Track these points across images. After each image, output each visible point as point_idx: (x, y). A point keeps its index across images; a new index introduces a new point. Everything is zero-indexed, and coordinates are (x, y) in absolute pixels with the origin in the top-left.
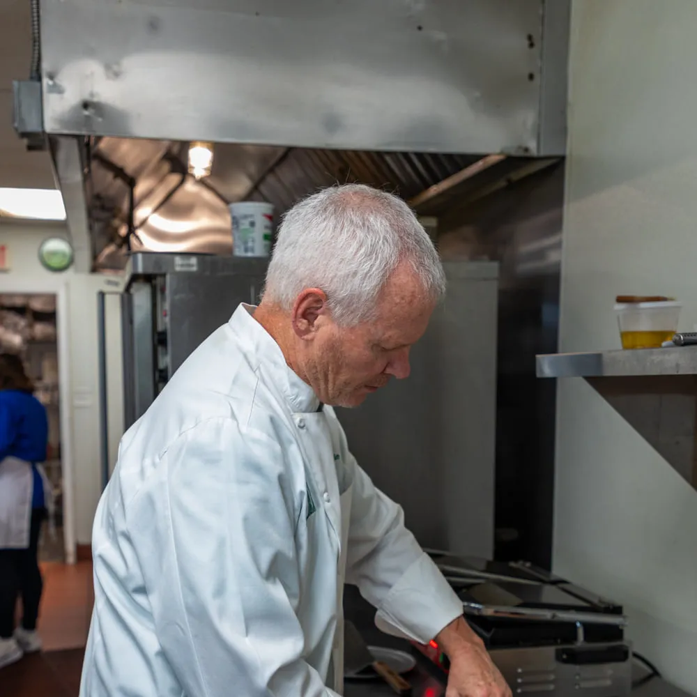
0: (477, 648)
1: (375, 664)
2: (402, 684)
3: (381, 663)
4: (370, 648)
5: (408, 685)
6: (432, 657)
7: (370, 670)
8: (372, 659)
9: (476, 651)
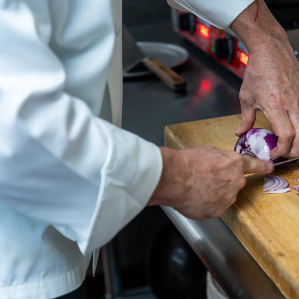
0: (278, 42)
1: (146, 60)
2: (174, 79)
3: (151, 59)
4: (140, 44)
5: (182, 79)
6: (204, 48)
7: (141, 67)
8: (143, 56)
9: (276, 46)
